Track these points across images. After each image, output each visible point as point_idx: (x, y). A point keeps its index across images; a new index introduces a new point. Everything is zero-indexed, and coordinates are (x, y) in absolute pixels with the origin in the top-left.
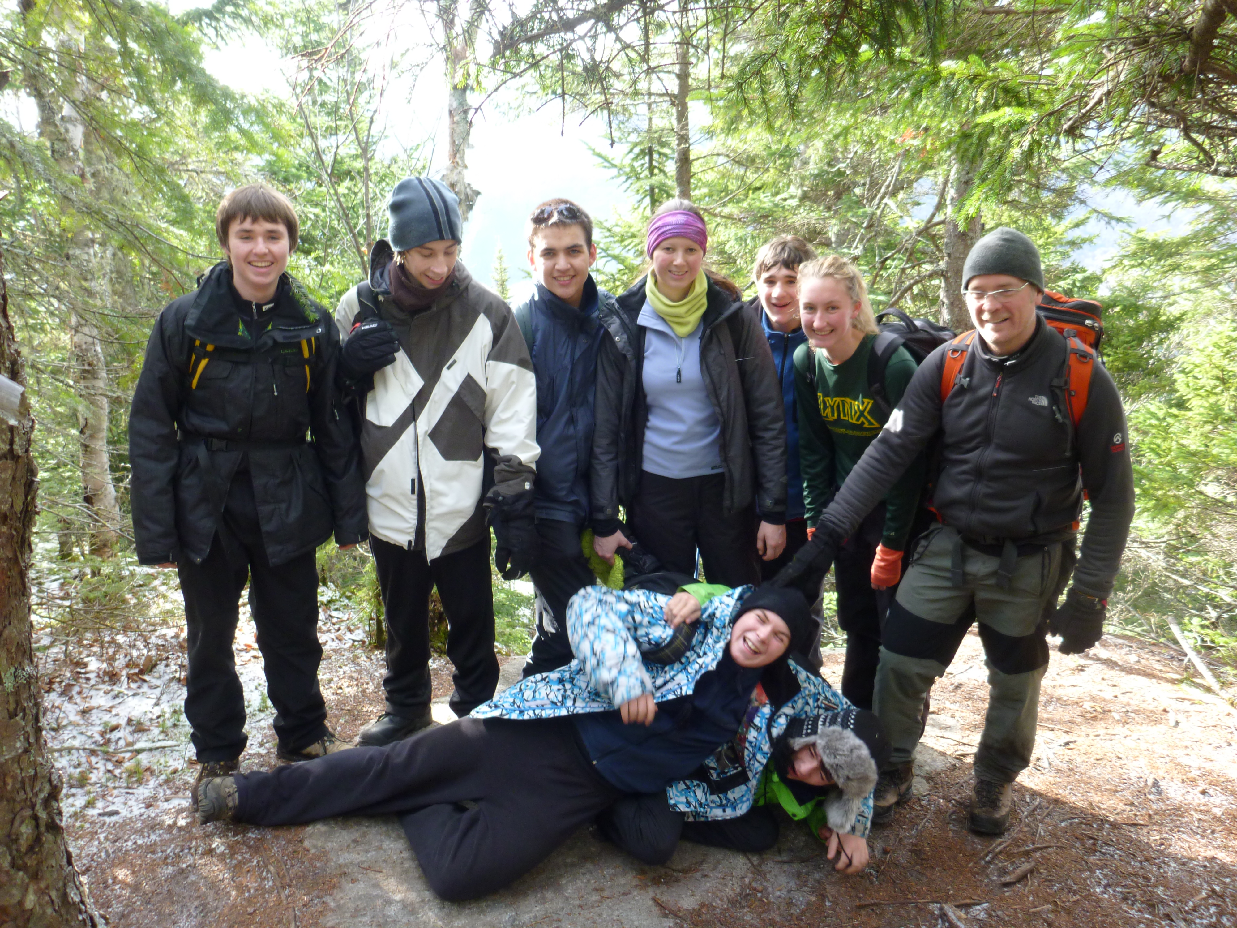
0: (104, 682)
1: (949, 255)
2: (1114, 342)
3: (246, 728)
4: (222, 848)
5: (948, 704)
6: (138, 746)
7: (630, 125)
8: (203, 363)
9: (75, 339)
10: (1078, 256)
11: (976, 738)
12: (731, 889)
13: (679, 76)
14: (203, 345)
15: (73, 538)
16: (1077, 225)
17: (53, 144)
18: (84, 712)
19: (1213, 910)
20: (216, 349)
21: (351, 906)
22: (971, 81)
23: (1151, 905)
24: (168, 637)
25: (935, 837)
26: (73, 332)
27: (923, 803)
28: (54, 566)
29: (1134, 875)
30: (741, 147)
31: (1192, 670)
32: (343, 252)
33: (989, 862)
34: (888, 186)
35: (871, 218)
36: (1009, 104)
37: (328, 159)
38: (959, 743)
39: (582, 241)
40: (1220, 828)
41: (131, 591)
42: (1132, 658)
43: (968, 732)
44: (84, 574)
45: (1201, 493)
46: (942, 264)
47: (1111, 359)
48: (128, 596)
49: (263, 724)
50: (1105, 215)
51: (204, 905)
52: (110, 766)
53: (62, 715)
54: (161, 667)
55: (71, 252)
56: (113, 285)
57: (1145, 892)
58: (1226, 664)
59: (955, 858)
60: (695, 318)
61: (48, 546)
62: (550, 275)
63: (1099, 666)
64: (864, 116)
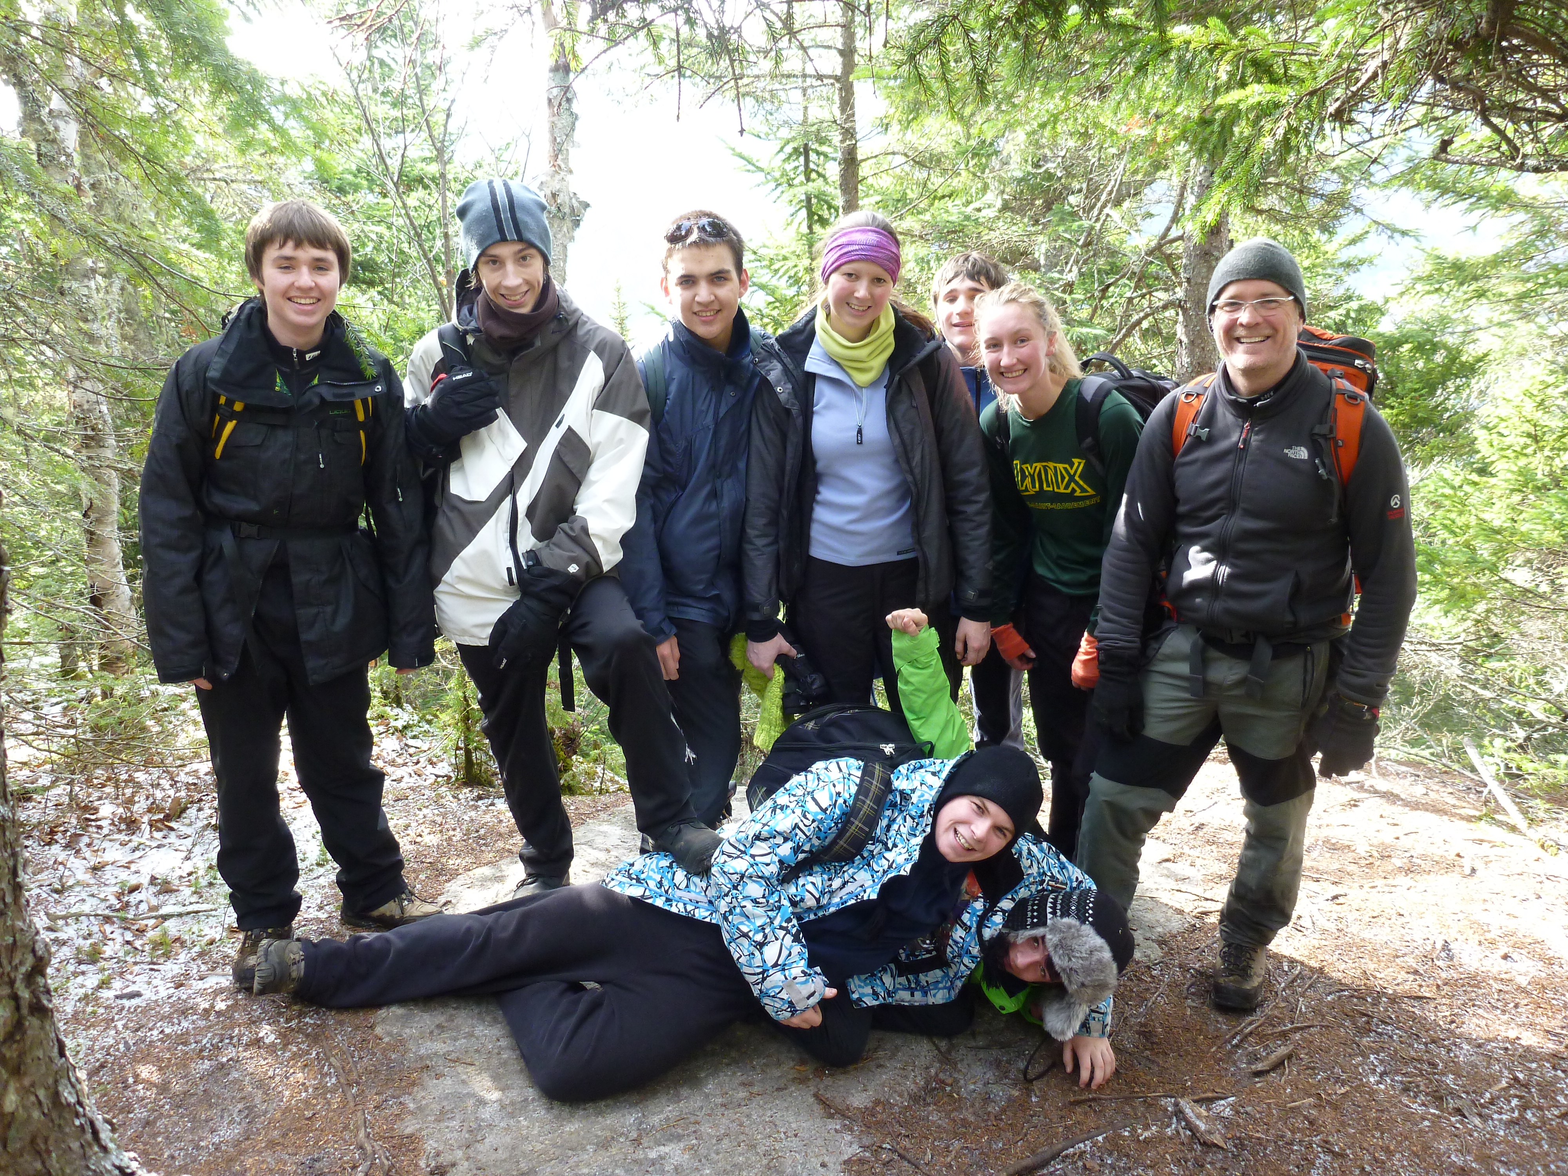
0: (120, 831)
1: (1188, 280)
2: (1398, 390)
3: (300, 886)
4: (272, 1037)
5: (1186, 850)
6: (164, 911)
7: (780, 117)
8: (230, 426)
9: (74, 397)
10: (1353, 281)
11: (1222, 894)
12: (913, 1082)
13: (842, 53)
14: (230, 403)
15: (79, 651)
16: (1353, 242)
17: (39, 146)
18: (95, 869)
19: (1515, 1102)
20: (246, 408)
21: (436, 1107)
22: (1211, 52)
23: (1438, 1098)
24: (201, 774)
25: (1169, 1015)
26: (71, 388)
27: (1154, 973)
28: (54, 685)
29: (1418, 1061)
30: (922, 144)
31: (1493, 805)
32: (415, 282)
33: (1237, 1046)
34: (1111, 192)
35: (1089, 234)
36: (1259, 82)
37: (394, 164)
38: (1200, 898)
39: (729, 265)
40: (1525, 1002)
41: (154, 715)
42: (1418, 790)
43: (1211, 884)
44: (93, 696)
45: (1506, 581)
46: (1180, 293)
47: (1395, 411)
48: (150, 723)
49: (322, 881)
50: (1387, 227)
51: (250, 1109)
52: (129, 936)
53: (67, 873)
54: (192, 812)
55: (66, 285)
56: (122, 328)
57: (1431, 1082)
58: (1534, 797)
59: (1194, 1041)
60: (878, 362)
61: (46, 660)
62: (689, 308)
63: (1377, 801)
64: (1078, 100)
